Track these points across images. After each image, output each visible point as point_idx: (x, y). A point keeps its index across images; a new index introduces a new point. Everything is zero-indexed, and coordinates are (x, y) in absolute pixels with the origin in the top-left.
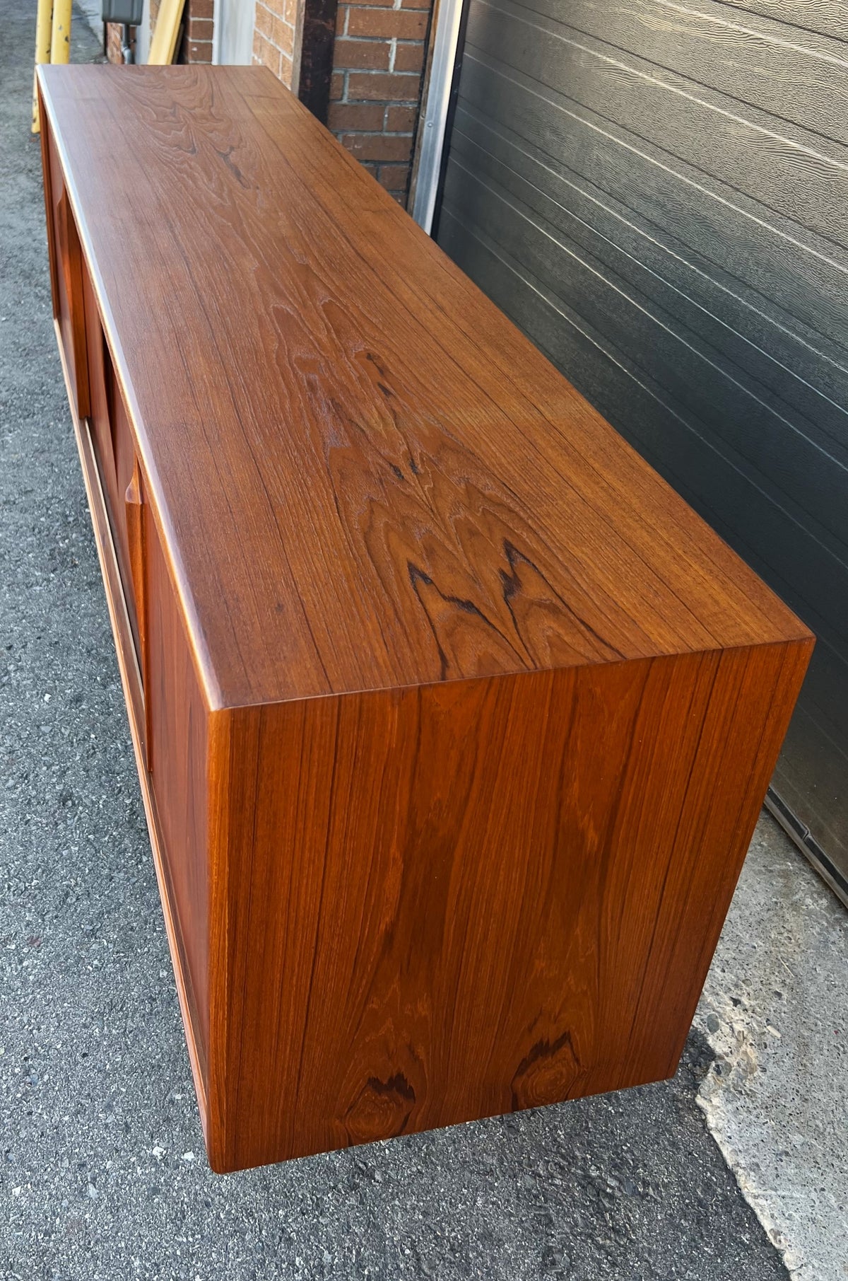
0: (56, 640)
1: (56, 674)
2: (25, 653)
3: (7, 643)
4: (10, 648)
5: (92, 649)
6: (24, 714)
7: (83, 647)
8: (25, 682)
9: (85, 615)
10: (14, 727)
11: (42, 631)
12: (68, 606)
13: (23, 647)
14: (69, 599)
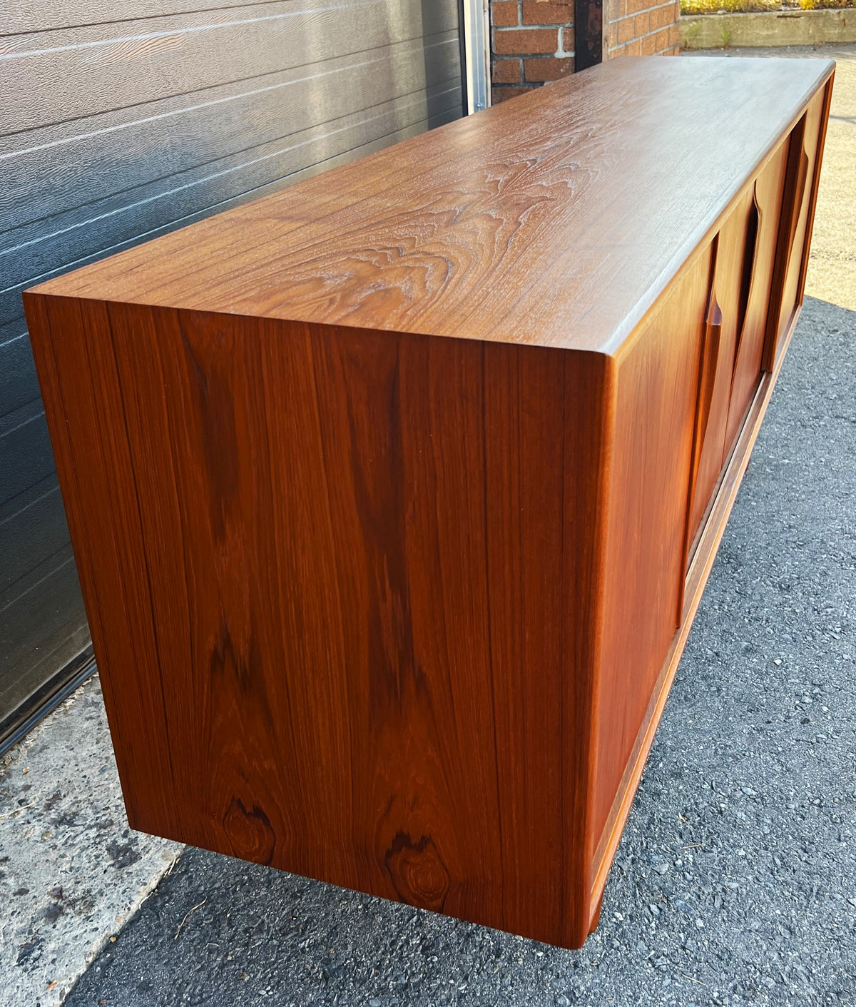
0: (750, 714)
1: (762, 679)
2: (789, 711)
3: (807, 728)
4: (805, 721)
5: (714, 692)
6: (805, 654)
7: (723, 697)
8: (797, 681)
9: (705, 733)
10: (817, 647)
11: (762, 730)
12: (720, 752)
13: (789, 718)
14: (714, 762)
